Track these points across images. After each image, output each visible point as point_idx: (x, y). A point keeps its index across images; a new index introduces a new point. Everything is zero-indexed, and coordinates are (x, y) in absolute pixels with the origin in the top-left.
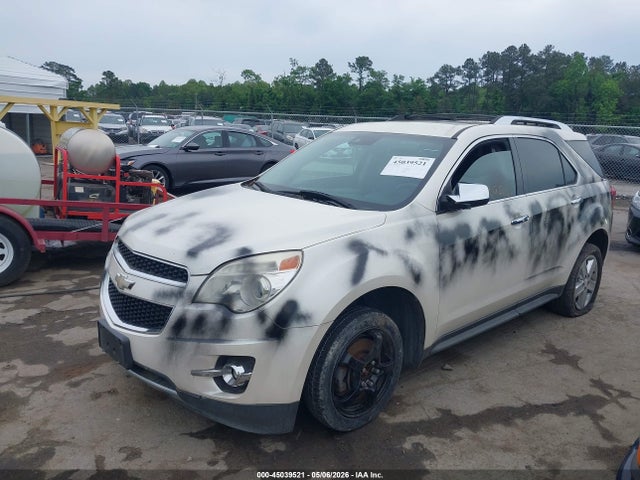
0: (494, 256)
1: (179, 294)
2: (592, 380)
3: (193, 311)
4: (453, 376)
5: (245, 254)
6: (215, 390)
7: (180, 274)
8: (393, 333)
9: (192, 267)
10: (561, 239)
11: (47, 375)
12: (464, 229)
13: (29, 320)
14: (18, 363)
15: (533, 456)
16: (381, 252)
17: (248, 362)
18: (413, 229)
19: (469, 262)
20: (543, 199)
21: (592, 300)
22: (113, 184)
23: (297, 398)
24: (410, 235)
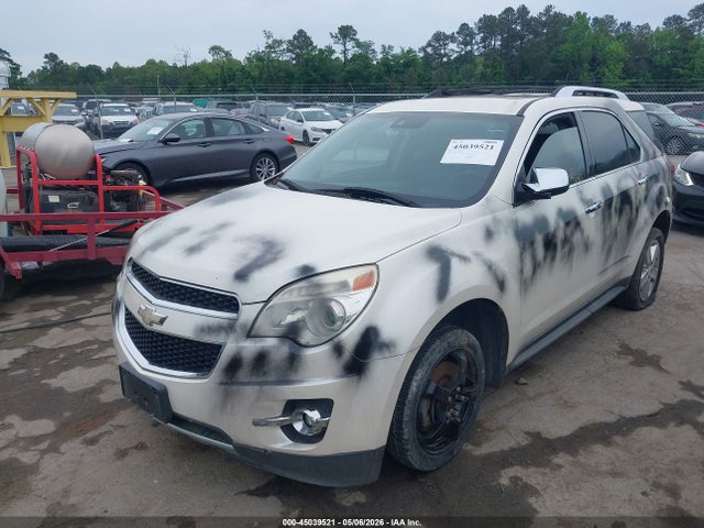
0: (571, 251)
1: (230, 328)
2: (681, 383)
3: (250, 347)
4: (531, 392)
5: (307, 273)
6: (283, 441)
7: (228, 303)
8: (475, 351)
9: (243, 293)
10: (631, 225)
11: (55, 432)
12: (541, 222)
13: (16, 363)
14: (13, 419)
15: (647, 480)
16: (464, 259)
17: (325, 406)
18: (492, 228)
19: (548, 260)
20: (612, 180)
21: (655, 291)
22: (95, 189)
23: (383, 442)
24: (489, 234)
